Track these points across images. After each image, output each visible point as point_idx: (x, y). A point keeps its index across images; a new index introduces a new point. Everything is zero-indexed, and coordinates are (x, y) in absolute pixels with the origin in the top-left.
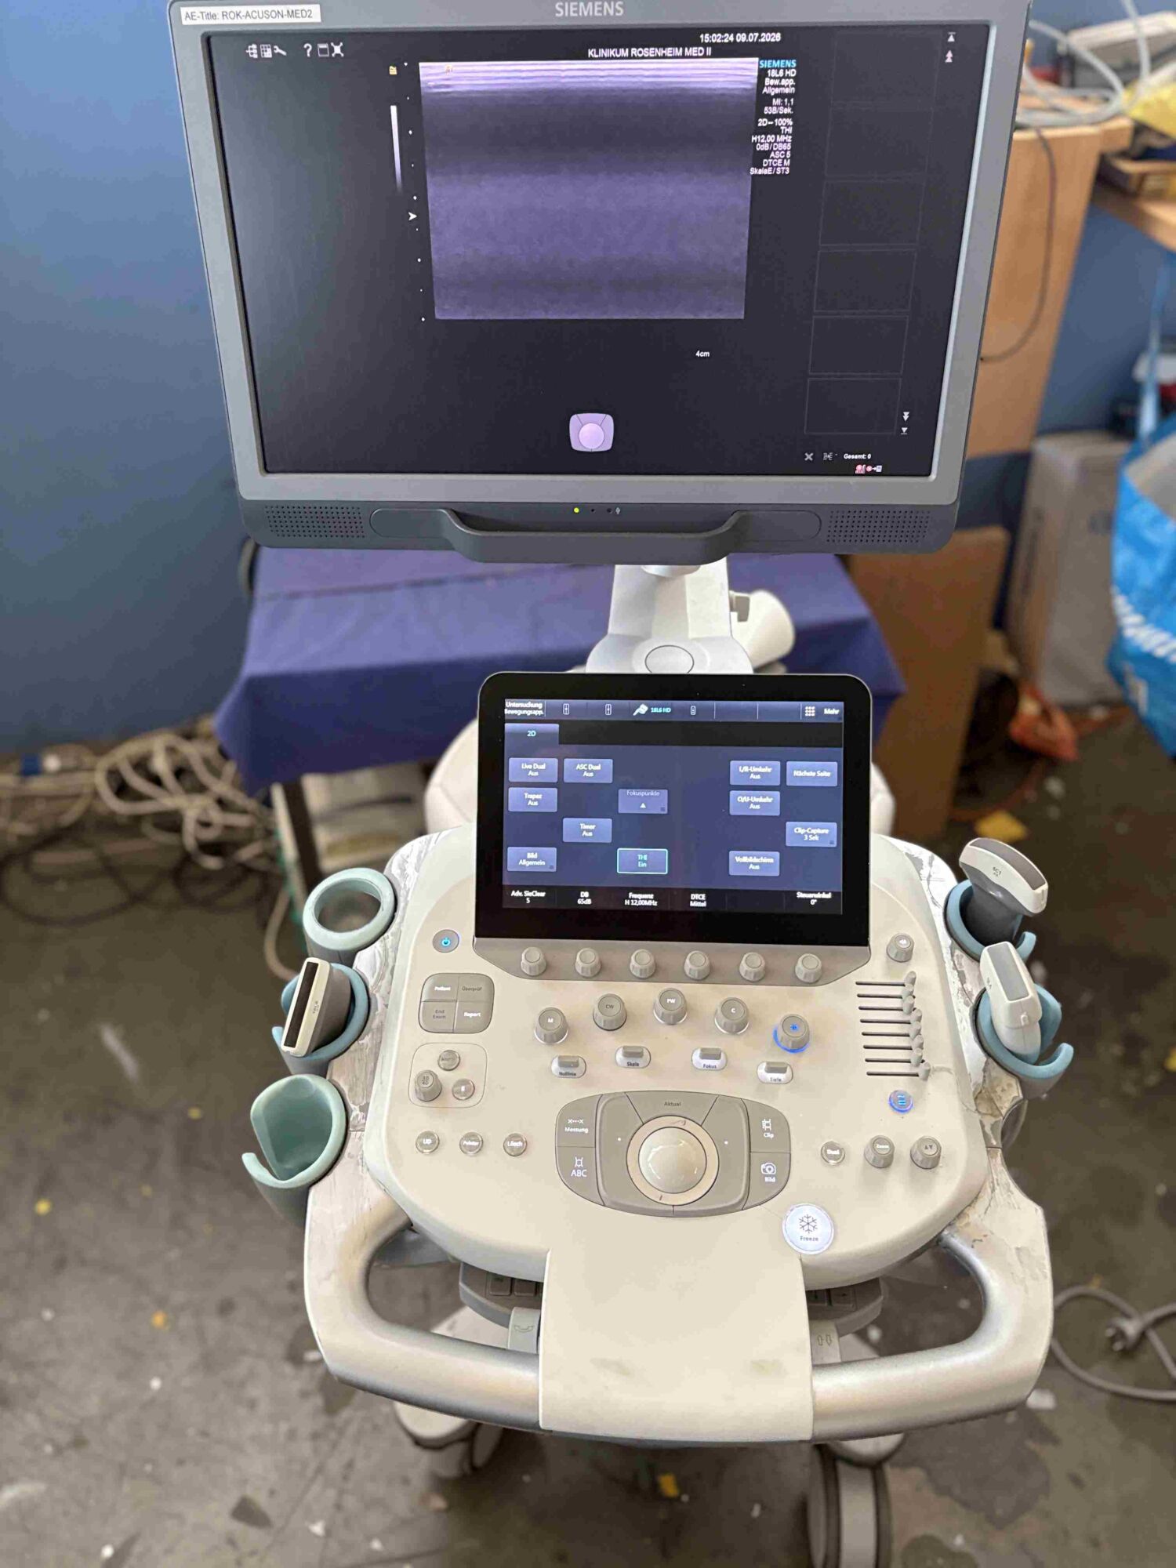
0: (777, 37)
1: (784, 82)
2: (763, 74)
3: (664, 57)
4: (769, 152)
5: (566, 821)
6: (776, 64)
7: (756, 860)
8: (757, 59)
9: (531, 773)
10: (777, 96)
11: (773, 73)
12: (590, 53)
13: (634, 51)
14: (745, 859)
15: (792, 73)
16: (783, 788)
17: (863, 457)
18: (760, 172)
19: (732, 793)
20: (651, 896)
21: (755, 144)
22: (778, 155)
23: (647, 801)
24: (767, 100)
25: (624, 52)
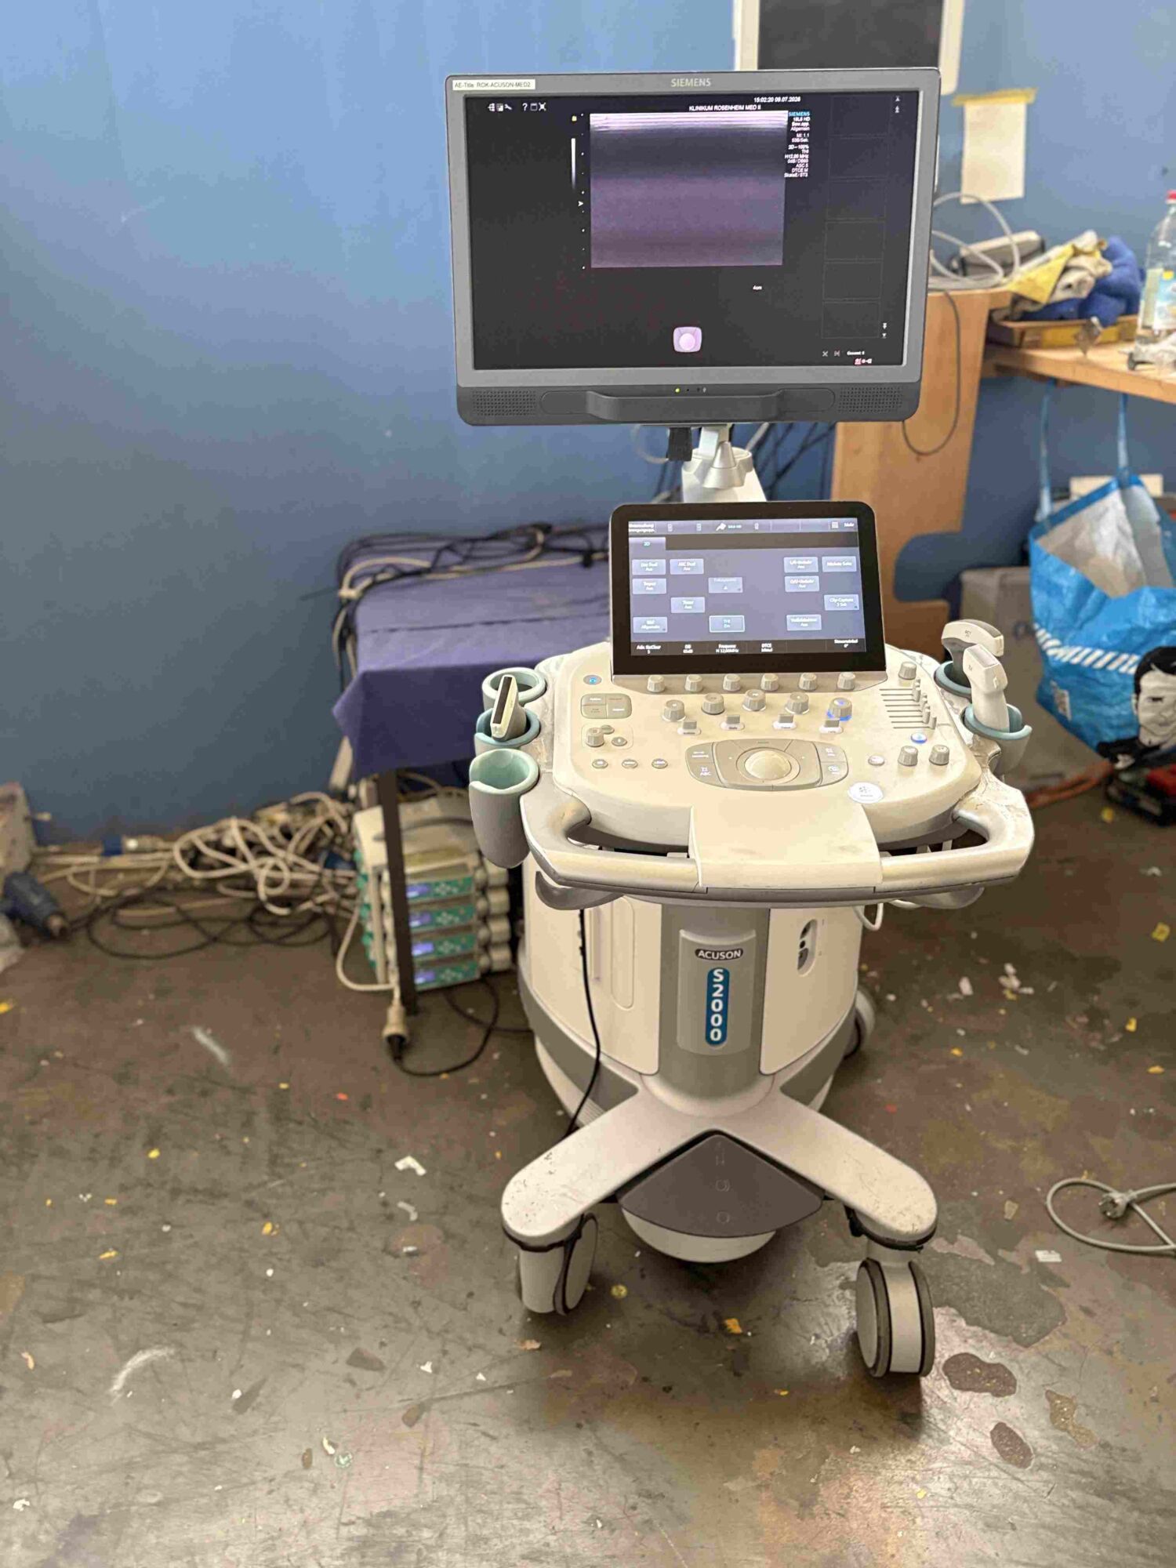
0: (798, 99)
1: (803, 124)
2: (791, 119)
3: (733, 110)
4: (796, 164)
5: (673, 600)
6: (798, 114)
7: (805, 620)
8: (787, 112)
9: (647, 569)
10: (799, 132)
11: (797, 119)
12: (691, 108)
13: (716, 107)
14: (798, 620)
15: (808, 119)
16: (820, 574)
17: (859, 353)
18: (791, 175)
19: (787, 578)
20: (734, 646)
21: (787, 159)
22: (801, 166)
23: (731, 585)
24: (794, 134)
25: (710, 108)
